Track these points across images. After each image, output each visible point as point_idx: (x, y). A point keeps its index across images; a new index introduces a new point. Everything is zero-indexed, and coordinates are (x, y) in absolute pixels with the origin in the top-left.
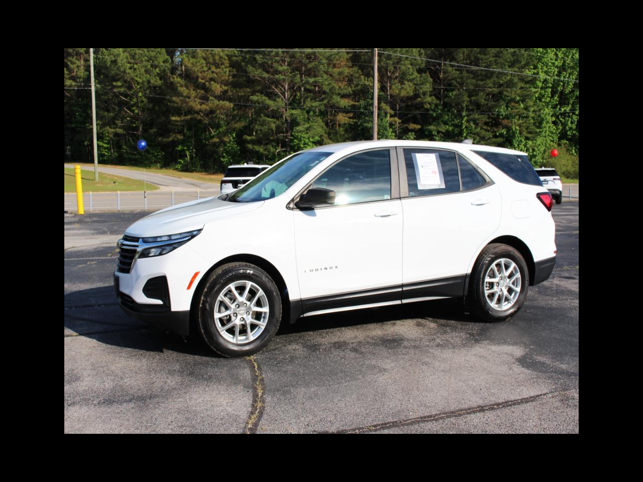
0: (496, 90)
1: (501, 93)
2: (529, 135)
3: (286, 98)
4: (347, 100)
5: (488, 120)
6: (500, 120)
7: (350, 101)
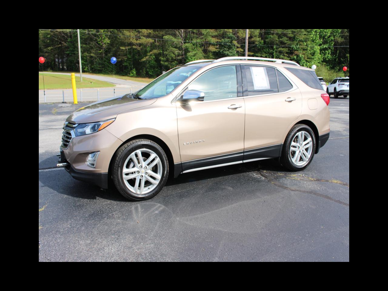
0: (292, 36)
1: (294, 37)
2: (308, 60)
3: (182, 37)
4: (214, 39)
5: (288, 51)
6: (293, 51)
7: (216, 39)
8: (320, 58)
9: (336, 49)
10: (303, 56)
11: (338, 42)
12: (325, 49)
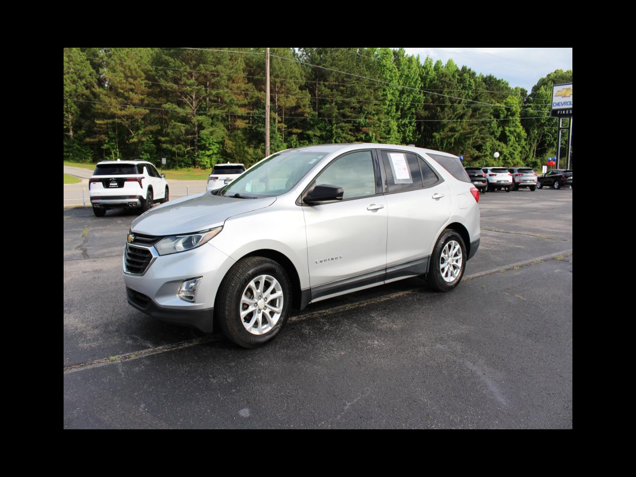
0: (357, 105)
1: (361, 107)
3: (194, 106)
4: (243, 109)
5: (352, 128)
6: (361, 128)
7: (246, 110)
8: (398, 137)
9: (419, 125)
10: (374, 134)
11: (420, 115)
12: (404, 125)
